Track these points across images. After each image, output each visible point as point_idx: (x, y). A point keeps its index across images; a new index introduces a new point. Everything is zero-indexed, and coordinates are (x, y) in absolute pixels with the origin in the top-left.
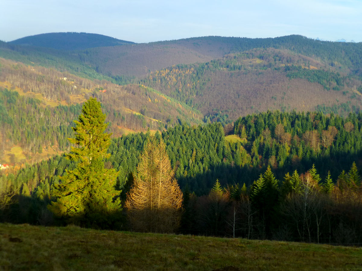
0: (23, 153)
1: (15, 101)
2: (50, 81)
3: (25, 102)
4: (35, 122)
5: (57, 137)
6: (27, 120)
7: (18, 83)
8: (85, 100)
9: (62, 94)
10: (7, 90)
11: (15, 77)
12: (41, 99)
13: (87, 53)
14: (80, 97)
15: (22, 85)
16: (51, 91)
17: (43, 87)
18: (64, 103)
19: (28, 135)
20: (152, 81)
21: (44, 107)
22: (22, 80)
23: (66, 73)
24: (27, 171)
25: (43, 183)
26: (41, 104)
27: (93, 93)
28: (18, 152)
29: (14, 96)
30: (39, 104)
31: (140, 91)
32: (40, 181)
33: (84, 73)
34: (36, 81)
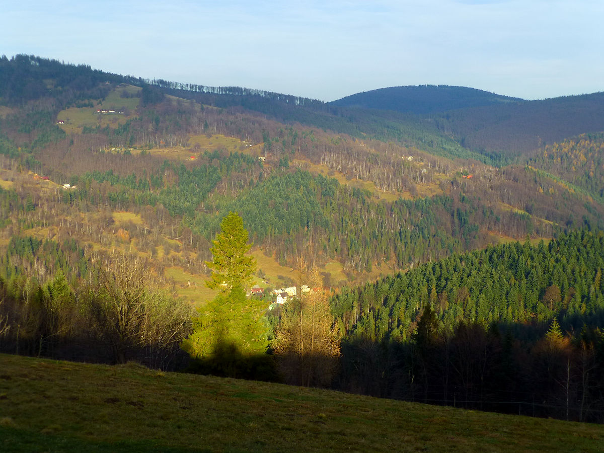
0: (343, 271)
1: (334, 193)
2: (386, 163)
3: (348, 194)
4: (362, 225)
5: (396, 248)
6: (349, 223)
7: (339, 166)
8: (439, 191)
9: (404, 182)
10: (321, 178)
11: (333, 157)
12: (372, 189)
13: (448, 117)
14: (432, 186)
15: (344, 169)
16: (388, 177)
17: (376, 171)
18: (406, 196)
19: (351, 245)
20: (547, 160)
21: (376, 201)
22: (345, 161)
23: (413, 148)
24: (342, 298)
25: (365, 317)
26: (372, 198)
27: (452, 180)
28: (335, 269)
29: (333, 186)
30: (369, 198)
31: (525, 176)
32: (361, 313)
33: (442, 148)
34: (366, 161)
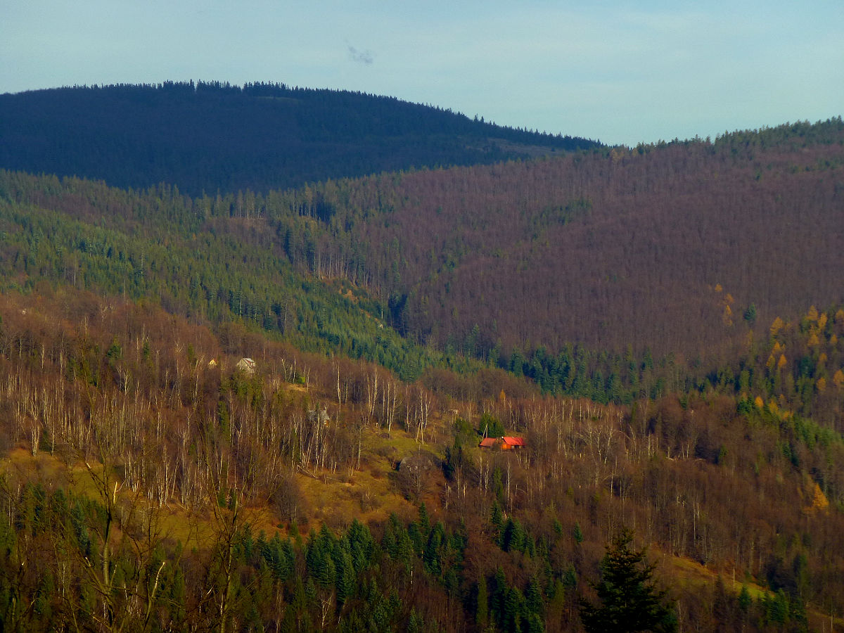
8: (392, 503)
9: (242, 460)
13: (323, 212)
14: (358, 478)
18: (263, 526)
20: (790, 379)
27: (442, 457)
31: (747, 437)
33: (322, 335)
